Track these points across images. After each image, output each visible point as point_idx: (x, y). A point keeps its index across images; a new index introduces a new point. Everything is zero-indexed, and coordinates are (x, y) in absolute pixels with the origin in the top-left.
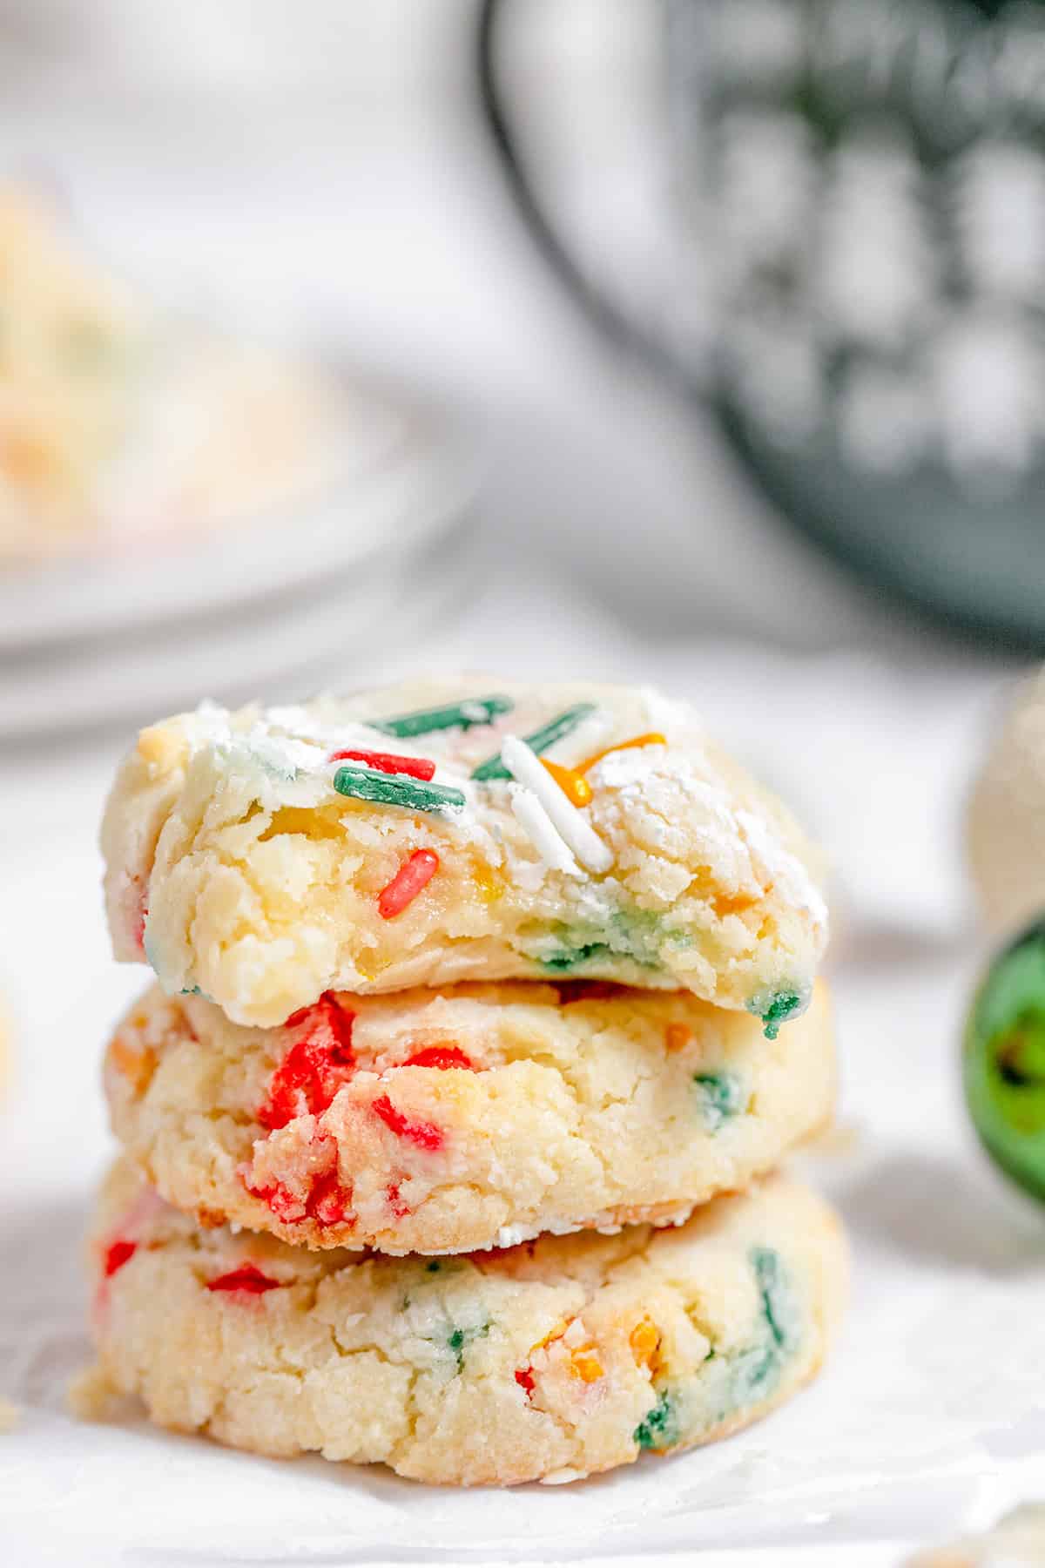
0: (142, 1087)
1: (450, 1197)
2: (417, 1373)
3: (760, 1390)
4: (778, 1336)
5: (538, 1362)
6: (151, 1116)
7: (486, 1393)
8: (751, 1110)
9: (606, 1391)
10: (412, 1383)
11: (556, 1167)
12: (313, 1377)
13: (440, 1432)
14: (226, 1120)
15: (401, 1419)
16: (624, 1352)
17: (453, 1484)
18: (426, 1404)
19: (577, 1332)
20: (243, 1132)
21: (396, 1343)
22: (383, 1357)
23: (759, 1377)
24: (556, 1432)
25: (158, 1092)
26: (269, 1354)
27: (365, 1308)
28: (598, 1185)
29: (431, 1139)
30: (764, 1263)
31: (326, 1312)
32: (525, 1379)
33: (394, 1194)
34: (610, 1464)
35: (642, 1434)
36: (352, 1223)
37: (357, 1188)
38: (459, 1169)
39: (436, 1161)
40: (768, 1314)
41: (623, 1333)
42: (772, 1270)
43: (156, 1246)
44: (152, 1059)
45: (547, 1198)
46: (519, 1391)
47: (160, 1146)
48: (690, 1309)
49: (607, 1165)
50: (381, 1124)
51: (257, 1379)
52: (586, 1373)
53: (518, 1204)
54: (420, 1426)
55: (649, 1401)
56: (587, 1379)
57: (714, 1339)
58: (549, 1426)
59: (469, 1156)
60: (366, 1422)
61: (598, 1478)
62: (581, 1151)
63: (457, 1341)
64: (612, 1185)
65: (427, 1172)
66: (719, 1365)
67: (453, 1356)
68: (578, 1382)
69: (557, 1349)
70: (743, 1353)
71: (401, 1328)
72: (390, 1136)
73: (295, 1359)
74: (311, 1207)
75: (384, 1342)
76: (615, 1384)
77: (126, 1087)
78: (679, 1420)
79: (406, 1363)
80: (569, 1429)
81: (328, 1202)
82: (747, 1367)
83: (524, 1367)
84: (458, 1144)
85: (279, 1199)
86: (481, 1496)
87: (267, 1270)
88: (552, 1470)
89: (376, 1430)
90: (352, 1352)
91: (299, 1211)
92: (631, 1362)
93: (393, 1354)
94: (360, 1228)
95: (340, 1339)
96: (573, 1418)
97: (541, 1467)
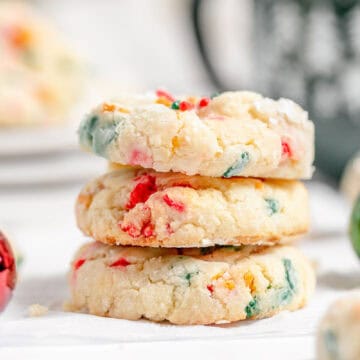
0: (88, 206)
1: (187, 227)
2: (176, 287)
3: (285, 302)
4: (291, 286)
5: (214, 283)
6: (92, 212)
7: (198, 292)
8: (282, 211)
9: (236, 293)
10: (174, 290)
11: (220, 220)
12: (142, 290)
13: (182, 306)
14: (115, 210)
15: (170, 302)
16: (242, 281)
17: (186, 324)
18: (179, 296)
19: (227, 275)
20: (120, 213)
21: (169, 278)
22: (164, 283)
23: (285, 297)
24: (220, 306)
25: (94, 205)
26: (128, 283)
27: (159, 269)
28: (233, 227)
29: (180, 208)
30: (287, 263)
31: (147, 271)
32: (210, 289)
33: (169, 226)
34: (237, 319)
35: (248, 310)
36: (155, 237)
37: (157, 224)
38: (189, 217)
39: (183, 215)
40: (288, 279)
41: (241, 275)
42: (290, 265)
43: (92, 259)
44: (91, 197)
45: (217, 230)
46: (208, 293)
47: (94, 222)
48: (263, 272)
49: (236, 221)
50: (165, 203)
51: (124, 292)
52: (230, 287)
53: (208, 231)
54: (177, 304)
55: (250, 298)
56: (230, 289)
57: (271, 282)
58: (218, 303)
59: (193, 213)
60: (159, 303)
61: (234, 324)
62: (228, 215)
63: (188, 277)
64: (238, 227)
65: (180, 219)
66: (272, 290)
67: (187, 281)
68: (227, 290)
69: (221, 280)
70: (280, 288)
71: (171, 273)
72: (168, 206)
73: (137, 285)
74: (142, 231)
75: (165, 278)
76: (239, 291)
77: (83, 206)
78: (260, 306)
79: (172, 284)
80: (225, 305)
81: (148, 229)
82: (282, 293)
83: (210, 284)
84: (189, 209)
85: (132, 229)
86: (196, 327)
87: (128, 259)
88: (219, 319)
89: (163, 305)
90: (155, 283)
91: (138, 233)
92: (244, 284)
93: (168, 282)
94: (158, 238)
95: (152, 278)
96: (225, 301)
97: (215, 318)
